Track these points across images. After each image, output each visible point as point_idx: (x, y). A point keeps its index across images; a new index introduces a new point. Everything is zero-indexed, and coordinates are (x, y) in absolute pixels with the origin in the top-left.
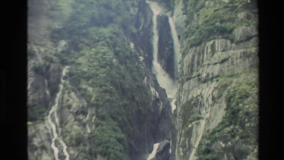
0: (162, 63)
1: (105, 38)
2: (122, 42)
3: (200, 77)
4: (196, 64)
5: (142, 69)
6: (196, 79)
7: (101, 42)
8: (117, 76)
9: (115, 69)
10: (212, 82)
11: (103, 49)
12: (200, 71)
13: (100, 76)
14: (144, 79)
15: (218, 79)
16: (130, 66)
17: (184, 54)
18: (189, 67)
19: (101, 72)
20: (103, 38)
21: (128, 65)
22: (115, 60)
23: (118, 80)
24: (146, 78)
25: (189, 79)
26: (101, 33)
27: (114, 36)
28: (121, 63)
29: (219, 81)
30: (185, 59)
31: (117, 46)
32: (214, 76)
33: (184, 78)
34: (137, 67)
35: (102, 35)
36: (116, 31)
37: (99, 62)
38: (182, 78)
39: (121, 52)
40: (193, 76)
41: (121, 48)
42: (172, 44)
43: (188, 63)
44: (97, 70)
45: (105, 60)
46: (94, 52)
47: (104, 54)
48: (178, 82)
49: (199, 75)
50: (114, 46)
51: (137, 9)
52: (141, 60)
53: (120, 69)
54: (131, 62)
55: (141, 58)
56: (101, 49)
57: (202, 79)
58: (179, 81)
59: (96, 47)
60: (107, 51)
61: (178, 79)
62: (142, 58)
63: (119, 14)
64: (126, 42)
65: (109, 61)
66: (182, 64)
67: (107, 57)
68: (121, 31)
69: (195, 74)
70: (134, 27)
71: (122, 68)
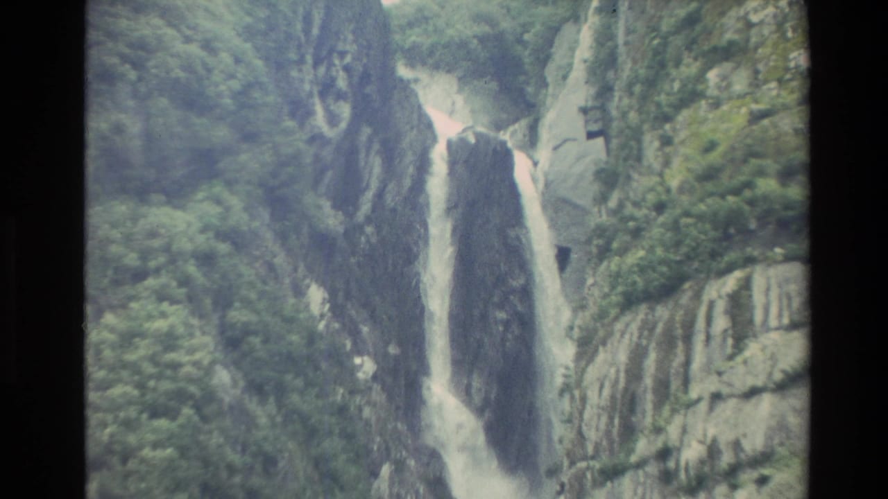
0: (473, 391)
1: (174, 258)
2: (265, 283)
3: (671, 464)
4: (649, 397)
5: (367, 423)
6: (647, 475)
7: (151, 282)
8: (234, 457)
9: (228, 422)
10: (734, 487)
11: (163, 315)
12: (673, 431)
13: (143, 461)
14: (375, 474)
15: (766, 471)
16: (305, 408)
17: (587, 346)
18: (611, 409)
19: (151, 437)
20: (162, 259)
21: (295, 398)
22: (223, 376)
23: (237, 479)
24: (386, 470)
25: (612, 473)
26: (153, 234)
27: (223, 248)
28: (257, 388)
29: (771, 485)
30: (592, 373)
31: (237, 304)
32: (742, 456)
33: (588, 468)
34: (342, 410)
35: (156, 243)
36: (232, 222)
37: (141, 386)
38: (573, 470)
39: (255, 333)
40: (633, 459)
41: (258, 312)
42: (527, 293)
43: (607, 392)
44: (129, 425)
45: (169, 372)
46: (112, 330)
47: (169, 341)
48: (558, 488)
49: (664, 454)
50: (224, 300)
51: (345, 110)
52: (360, 375)
53: (251, 423)
54: (309, 384)
55: (361, 366)
56: (150, 317)
57: (683, 476)
58: (562, 485)
59: (124, 306)
60: (181, 330)
61: (553, 472)
62: (366, 366)
63: (250, 138)
64: (287, 281)
65: (190, 380)
66: (577, 393)
67: (184, 358)
68: (261, 223)
69: (643, 446)
70: (327, 205)
71: (263, 413)
